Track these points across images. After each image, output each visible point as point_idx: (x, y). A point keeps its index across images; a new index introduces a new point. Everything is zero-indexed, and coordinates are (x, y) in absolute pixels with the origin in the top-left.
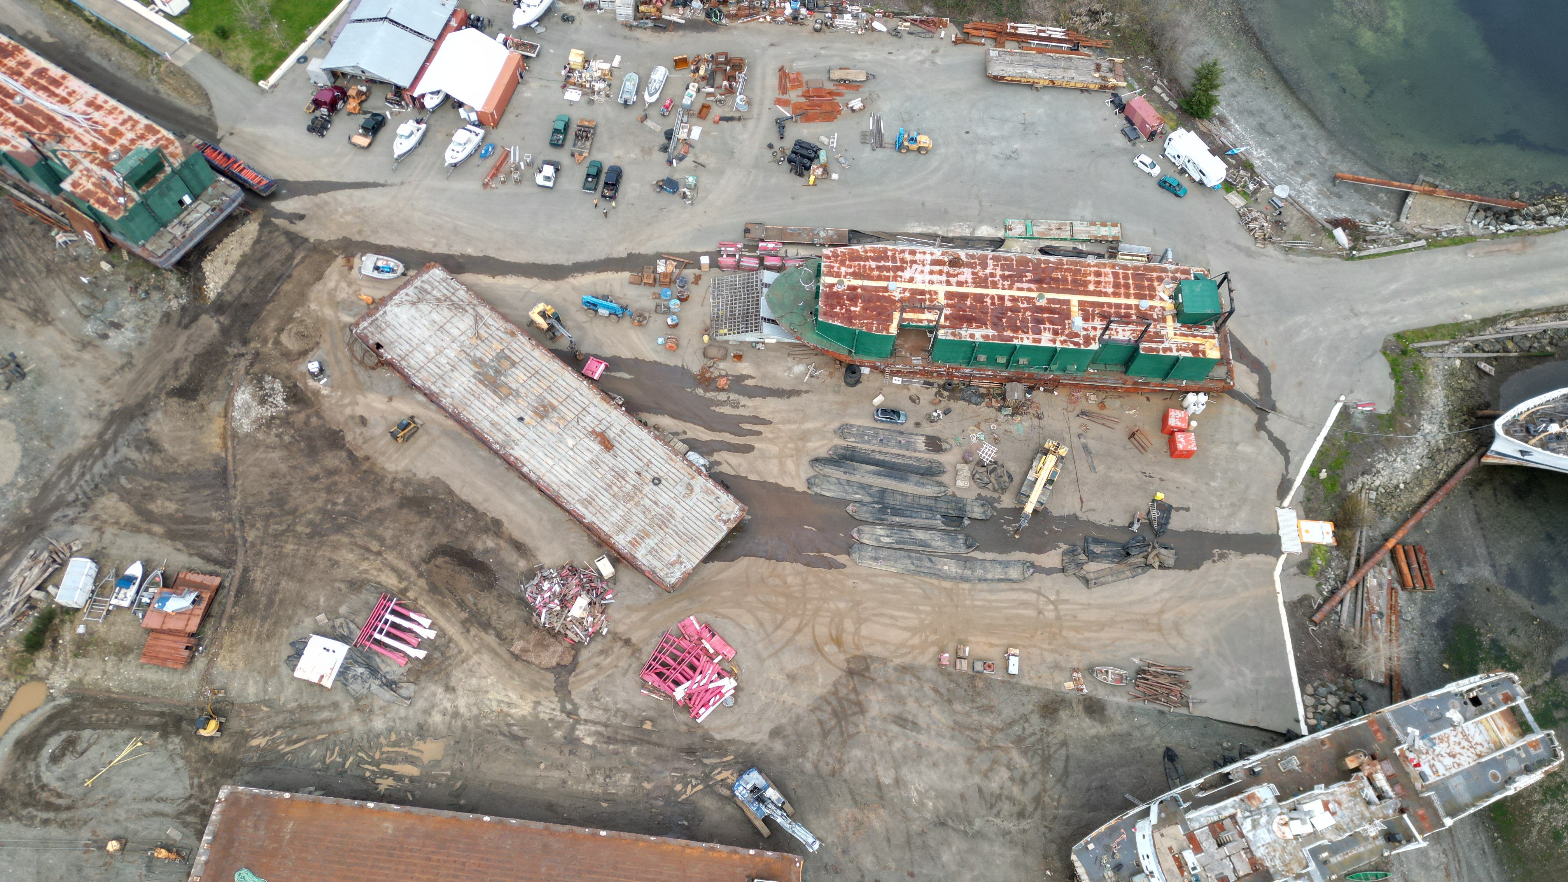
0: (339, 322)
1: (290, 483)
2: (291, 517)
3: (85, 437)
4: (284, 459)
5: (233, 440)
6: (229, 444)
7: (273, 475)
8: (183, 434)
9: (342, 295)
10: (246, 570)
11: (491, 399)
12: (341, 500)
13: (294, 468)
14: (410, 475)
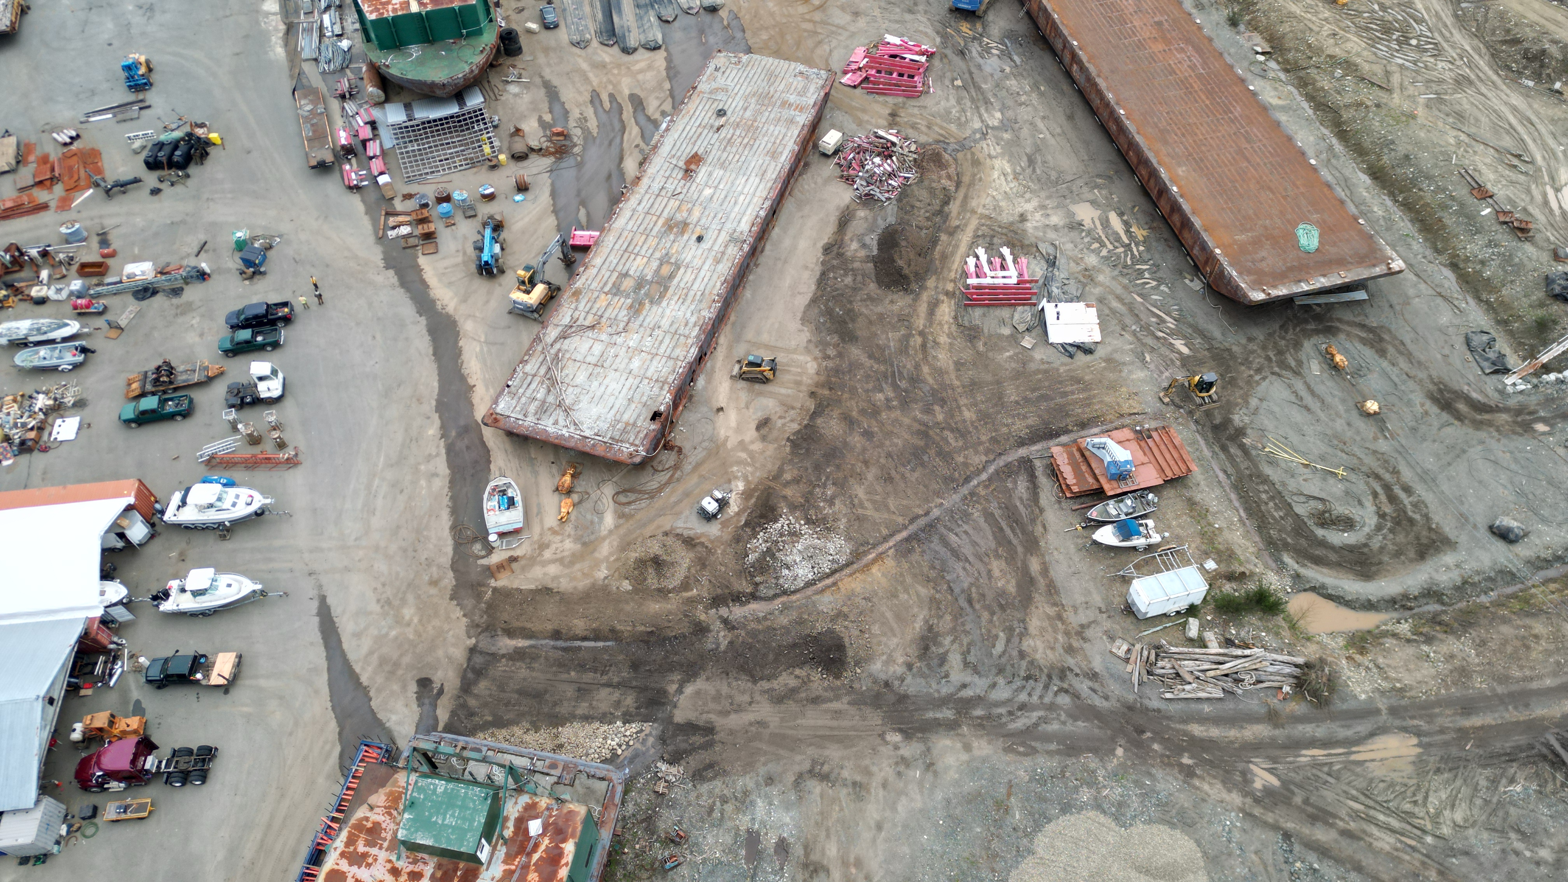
0: (617, 527)
1: (889, 455)
2: (931, 433)
3: (967, 748)
4: (861, 477)
5: (865, 553)
6: (871, 556)
7: (889, 479)
8: (889, 615)
9: (569, 546)
10: (1022, 443)
11: (683, 277)
12: (880, 396)
13: (866, 463)
14: (811, 346)
